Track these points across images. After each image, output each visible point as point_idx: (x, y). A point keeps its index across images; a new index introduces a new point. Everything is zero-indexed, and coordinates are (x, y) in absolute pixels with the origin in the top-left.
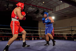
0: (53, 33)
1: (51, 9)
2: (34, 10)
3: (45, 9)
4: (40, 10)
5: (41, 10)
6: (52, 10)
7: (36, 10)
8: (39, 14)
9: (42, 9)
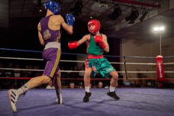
0: (160, 69)
1: (157, 4)
2: (107, 10)
3: (137, 6)
4: (123, 8)
5: (125, 8)
6: (159, 6)
7: (113, 10)
8: (122, 21)
9: (130, 5)
